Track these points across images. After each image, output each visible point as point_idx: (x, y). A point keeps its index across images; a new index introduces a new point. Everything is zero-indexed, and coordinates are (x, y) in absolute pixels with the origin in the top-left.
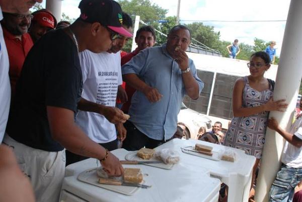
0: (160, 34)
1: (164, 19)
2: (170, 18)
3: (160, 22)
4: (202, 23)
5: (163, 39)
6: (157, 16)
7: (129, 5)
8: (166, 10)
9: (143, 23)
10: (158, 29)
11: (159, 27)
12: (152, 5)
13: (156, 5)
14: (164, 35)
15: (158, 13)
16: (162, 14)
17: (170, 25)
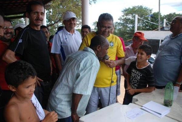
0: (150, 23)
1: (151, 14)
2: (155, 13)
3: (149, 16)
5: (152, 25)
6: (147, 13)
7: (131, 10)
8: (152, 9)
9: (140, 18)
10: (149, 20)
11: (149, 19)
12: (144, 8)
13: (146, 8)
14: (152, 23)
15: (148, 11)
16: (150, 11)
17: (156, 17)
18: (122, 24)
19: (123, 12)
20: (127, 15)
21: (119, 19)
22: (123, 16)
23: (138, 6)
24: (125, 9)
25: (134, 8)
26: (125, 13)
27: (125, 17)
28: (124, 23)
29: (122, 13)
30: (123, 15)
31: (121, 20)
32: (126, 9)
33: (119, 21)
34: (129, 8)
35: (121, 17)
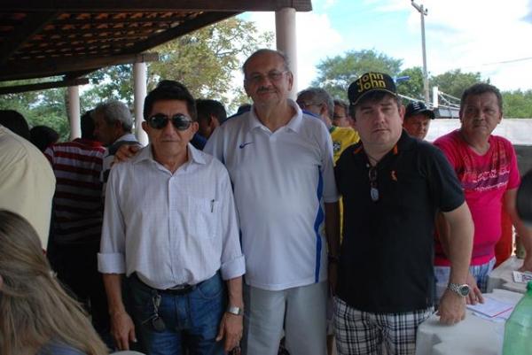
1: (398, 73)
2: (408, 70)
4: (459, 70)
7: (344, 62)
8: (399, 61)
12: (377, 57)
15: (389, 66)
16: (394, 66)
19: (319, 68)
20: (331, 76)
22: (323, 80)
23: (363, 51)
24: (325, 59)
25: (351, 57)
26: (327, 71)
27: (327, 82)
29: (319, 70)
30: (320, 76)
32: (330, 60)
34: (338, 58)
35: (315, 83)
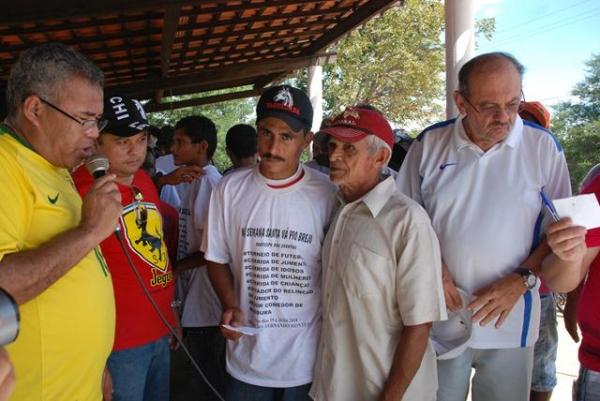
18: (587, 109)
19: (590, 65)
21: (575, 93)
22: (594, 80)
28: (595, 106)
29: (590, 68)
30: (591, 75)
31: (583, 97)
33: (576, 100)
35: (584, 85)
